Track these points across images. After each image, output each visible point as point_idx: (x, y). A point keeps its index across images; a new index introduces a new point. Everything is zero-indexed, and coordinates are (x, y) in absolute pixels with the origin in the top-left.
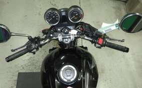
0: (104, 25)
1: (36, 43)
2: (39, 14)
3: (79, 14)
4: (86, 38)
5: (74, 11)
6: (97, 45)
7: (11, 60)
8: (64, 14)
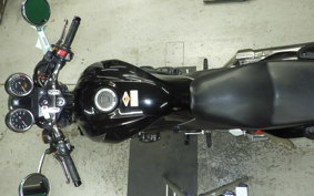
0: (38, 45)
1: (56, 143)
2: (19, 165)
3: (19, 80)
4: (56, 72)
5: (13, 87)
6: (67, 57)
7: (79, 178)
8: (16, 103)
